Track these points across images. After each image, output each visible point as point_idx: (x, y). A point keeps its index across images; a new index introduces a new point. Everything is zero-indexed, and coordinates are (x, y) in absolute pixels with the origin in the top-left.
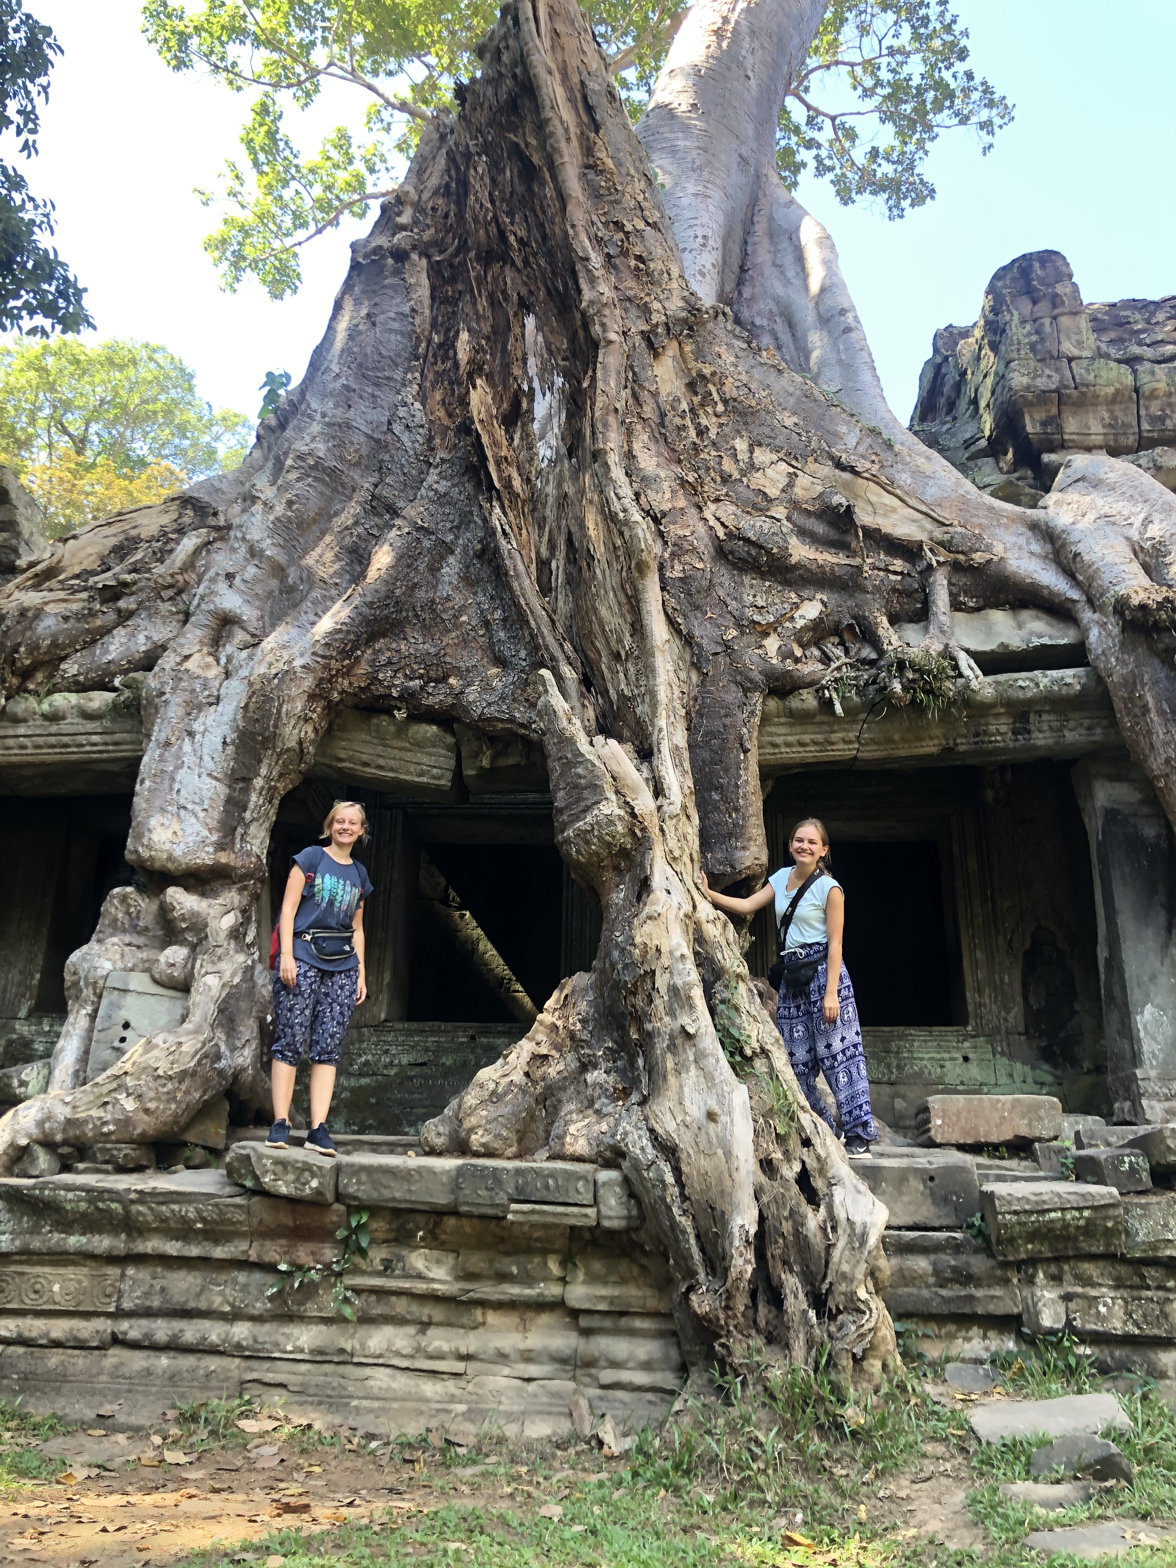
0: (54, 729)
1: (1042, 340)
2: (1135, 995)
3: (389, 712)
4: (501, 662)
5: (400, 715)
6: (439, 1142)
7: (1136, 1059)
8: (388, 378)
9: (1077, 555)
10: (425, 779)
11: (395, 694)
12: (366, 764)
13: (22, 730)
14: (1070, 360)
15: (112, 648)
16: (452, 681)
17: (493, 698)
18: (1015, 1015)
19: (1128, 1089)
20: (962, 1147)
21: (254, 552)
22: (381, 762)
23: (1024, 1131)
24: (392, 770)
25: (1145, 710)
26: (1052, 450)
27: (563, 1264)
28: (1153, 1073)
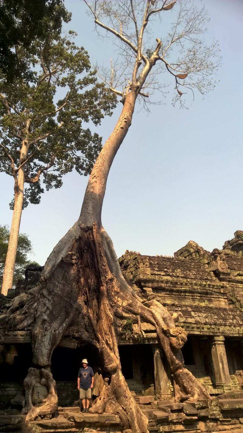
0: (15, 337)
1: (144, 271)
2: (161, 380)
3: (69, 337)
4: (88, 332)
5: (71, 338)
6: (93, 412)
7: (160, 389)
8: (71, 283)
9: (156, 318)
10: (73, 347)
11: (71, 335)
12: (64, 345)
13: (10, 338)
14: (148, 275)
15: (25, 323)
16: (79, 333)
17: (86, 337)
18: (139, 378)
19: (159, 393)
20: (143, 404)
21: (48, 308)
22: (67, 344)
23: (150, 402)
24: (68, 346)
25: (165, 343)
26: (145, 287)
27: (109, 428)
28: (163, 391)
